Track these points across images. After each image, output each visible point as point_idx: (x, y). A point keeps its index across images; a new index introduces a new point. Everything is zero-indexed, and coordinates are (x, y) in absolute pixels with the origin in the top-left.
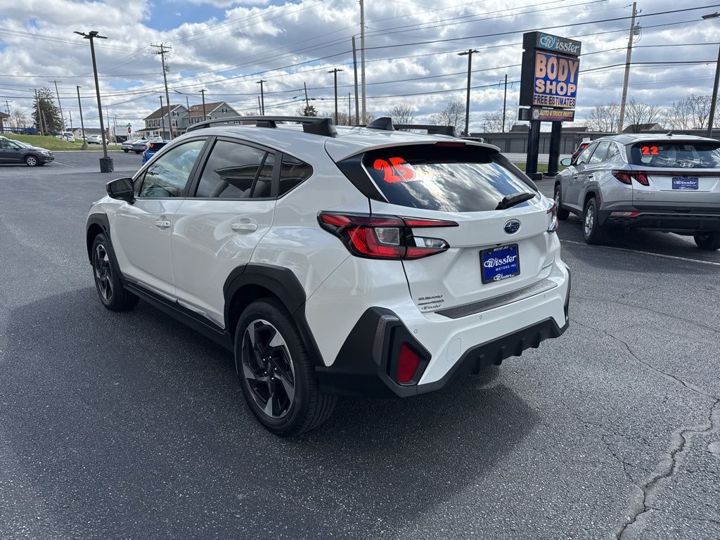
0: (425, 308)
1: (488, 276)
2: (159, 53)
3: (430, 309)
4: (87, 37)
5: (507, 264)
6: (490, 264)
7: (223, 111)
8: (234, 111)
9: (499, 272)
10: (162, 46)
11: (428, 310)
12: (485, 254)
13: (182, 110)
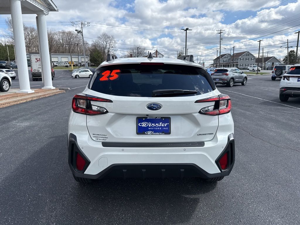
0: (97, 139)
1: (141, 131)
2: (219, 33)
3: (100, 140)
4: (185, 30)
5: (159, 127)
6: (144, 125)
7: (247, 55)
8: (252, 55)
9: (151, 130)
10: (221, 30)
11: (99, 140)
12: (140, 119)
13: (229, 55)
